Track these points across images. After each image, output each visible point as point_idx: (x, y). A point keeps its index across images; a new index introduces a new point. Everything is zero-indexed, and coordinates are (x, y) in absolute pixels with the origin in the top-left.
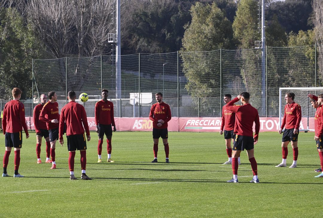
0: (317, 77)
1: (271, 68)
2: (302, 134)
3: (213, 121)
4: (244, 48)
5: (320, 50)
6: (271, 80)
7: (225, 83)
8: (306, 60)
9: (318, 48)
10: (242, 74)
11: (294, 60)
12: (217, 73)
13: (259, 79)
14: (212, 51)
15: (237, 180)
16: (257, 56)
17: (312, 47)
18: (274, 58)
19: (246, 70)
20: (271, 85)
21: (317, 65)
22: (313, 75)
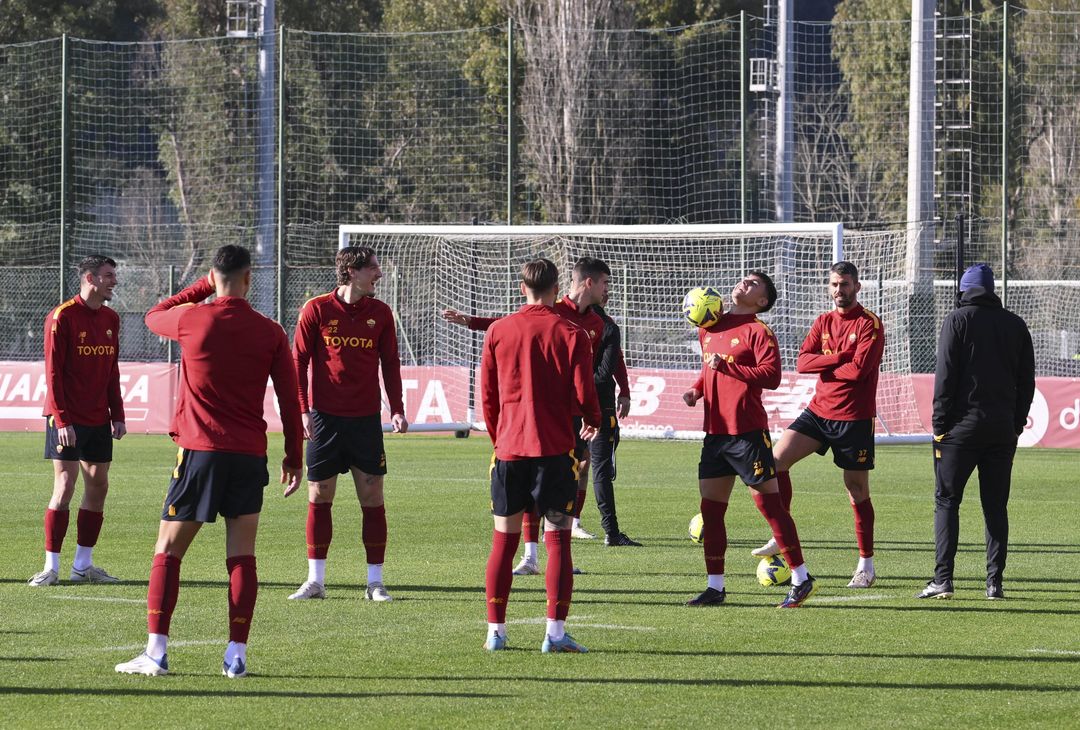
0: (518, 177)
1: (301, 128)
2: (444, 443)
3: (25, 380)
4: (177, 31)
5: (530, 49)
6: (301, 186)
7: (80, 198)
8: (468, 95)
9: (524, 43)
10: (165, 154)
11: (411, 94)
12: (47, 150)
13: (247, 182)
14: (23, 45)
15: (165, 656)
16: (235, 72)
17: (495, 35)
18: (319, 81)
19: (183, 137)
20: (301, 213)
21: (517, 120)
22: (499, 168)
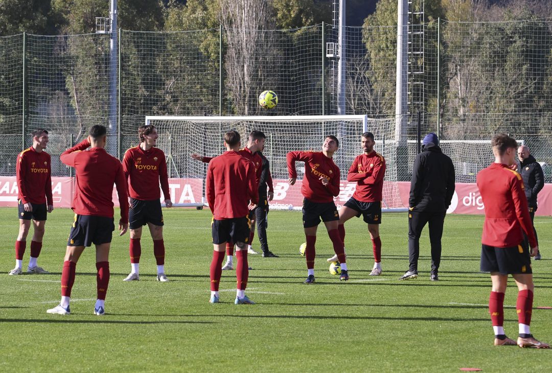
0: (224, 95)
1: (129, 73)
2: (191, 212)
3: (7, 184)
4: (74, 31)
5: (229, 39)
6: (129, 99)
7: (31, 104)
8: (202, 59)
9: (227, 36)
10: (68, 85)
11: (177, 58)
12: (17, 83)
13: (105, 97)
14: (6, 37)
15: (68, 306)
16: (100, 49)
17: (214, 32)
18: (136, 53)
19: (77, 77)
20: (129, 111)
21: (224, 70)
22: (216, 91)
